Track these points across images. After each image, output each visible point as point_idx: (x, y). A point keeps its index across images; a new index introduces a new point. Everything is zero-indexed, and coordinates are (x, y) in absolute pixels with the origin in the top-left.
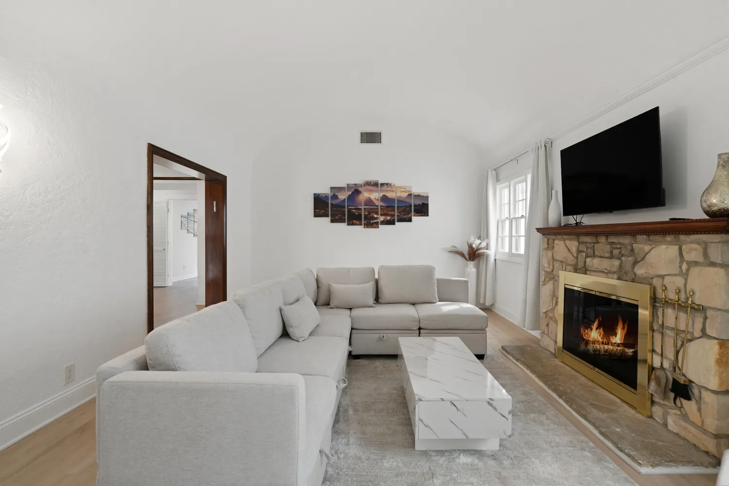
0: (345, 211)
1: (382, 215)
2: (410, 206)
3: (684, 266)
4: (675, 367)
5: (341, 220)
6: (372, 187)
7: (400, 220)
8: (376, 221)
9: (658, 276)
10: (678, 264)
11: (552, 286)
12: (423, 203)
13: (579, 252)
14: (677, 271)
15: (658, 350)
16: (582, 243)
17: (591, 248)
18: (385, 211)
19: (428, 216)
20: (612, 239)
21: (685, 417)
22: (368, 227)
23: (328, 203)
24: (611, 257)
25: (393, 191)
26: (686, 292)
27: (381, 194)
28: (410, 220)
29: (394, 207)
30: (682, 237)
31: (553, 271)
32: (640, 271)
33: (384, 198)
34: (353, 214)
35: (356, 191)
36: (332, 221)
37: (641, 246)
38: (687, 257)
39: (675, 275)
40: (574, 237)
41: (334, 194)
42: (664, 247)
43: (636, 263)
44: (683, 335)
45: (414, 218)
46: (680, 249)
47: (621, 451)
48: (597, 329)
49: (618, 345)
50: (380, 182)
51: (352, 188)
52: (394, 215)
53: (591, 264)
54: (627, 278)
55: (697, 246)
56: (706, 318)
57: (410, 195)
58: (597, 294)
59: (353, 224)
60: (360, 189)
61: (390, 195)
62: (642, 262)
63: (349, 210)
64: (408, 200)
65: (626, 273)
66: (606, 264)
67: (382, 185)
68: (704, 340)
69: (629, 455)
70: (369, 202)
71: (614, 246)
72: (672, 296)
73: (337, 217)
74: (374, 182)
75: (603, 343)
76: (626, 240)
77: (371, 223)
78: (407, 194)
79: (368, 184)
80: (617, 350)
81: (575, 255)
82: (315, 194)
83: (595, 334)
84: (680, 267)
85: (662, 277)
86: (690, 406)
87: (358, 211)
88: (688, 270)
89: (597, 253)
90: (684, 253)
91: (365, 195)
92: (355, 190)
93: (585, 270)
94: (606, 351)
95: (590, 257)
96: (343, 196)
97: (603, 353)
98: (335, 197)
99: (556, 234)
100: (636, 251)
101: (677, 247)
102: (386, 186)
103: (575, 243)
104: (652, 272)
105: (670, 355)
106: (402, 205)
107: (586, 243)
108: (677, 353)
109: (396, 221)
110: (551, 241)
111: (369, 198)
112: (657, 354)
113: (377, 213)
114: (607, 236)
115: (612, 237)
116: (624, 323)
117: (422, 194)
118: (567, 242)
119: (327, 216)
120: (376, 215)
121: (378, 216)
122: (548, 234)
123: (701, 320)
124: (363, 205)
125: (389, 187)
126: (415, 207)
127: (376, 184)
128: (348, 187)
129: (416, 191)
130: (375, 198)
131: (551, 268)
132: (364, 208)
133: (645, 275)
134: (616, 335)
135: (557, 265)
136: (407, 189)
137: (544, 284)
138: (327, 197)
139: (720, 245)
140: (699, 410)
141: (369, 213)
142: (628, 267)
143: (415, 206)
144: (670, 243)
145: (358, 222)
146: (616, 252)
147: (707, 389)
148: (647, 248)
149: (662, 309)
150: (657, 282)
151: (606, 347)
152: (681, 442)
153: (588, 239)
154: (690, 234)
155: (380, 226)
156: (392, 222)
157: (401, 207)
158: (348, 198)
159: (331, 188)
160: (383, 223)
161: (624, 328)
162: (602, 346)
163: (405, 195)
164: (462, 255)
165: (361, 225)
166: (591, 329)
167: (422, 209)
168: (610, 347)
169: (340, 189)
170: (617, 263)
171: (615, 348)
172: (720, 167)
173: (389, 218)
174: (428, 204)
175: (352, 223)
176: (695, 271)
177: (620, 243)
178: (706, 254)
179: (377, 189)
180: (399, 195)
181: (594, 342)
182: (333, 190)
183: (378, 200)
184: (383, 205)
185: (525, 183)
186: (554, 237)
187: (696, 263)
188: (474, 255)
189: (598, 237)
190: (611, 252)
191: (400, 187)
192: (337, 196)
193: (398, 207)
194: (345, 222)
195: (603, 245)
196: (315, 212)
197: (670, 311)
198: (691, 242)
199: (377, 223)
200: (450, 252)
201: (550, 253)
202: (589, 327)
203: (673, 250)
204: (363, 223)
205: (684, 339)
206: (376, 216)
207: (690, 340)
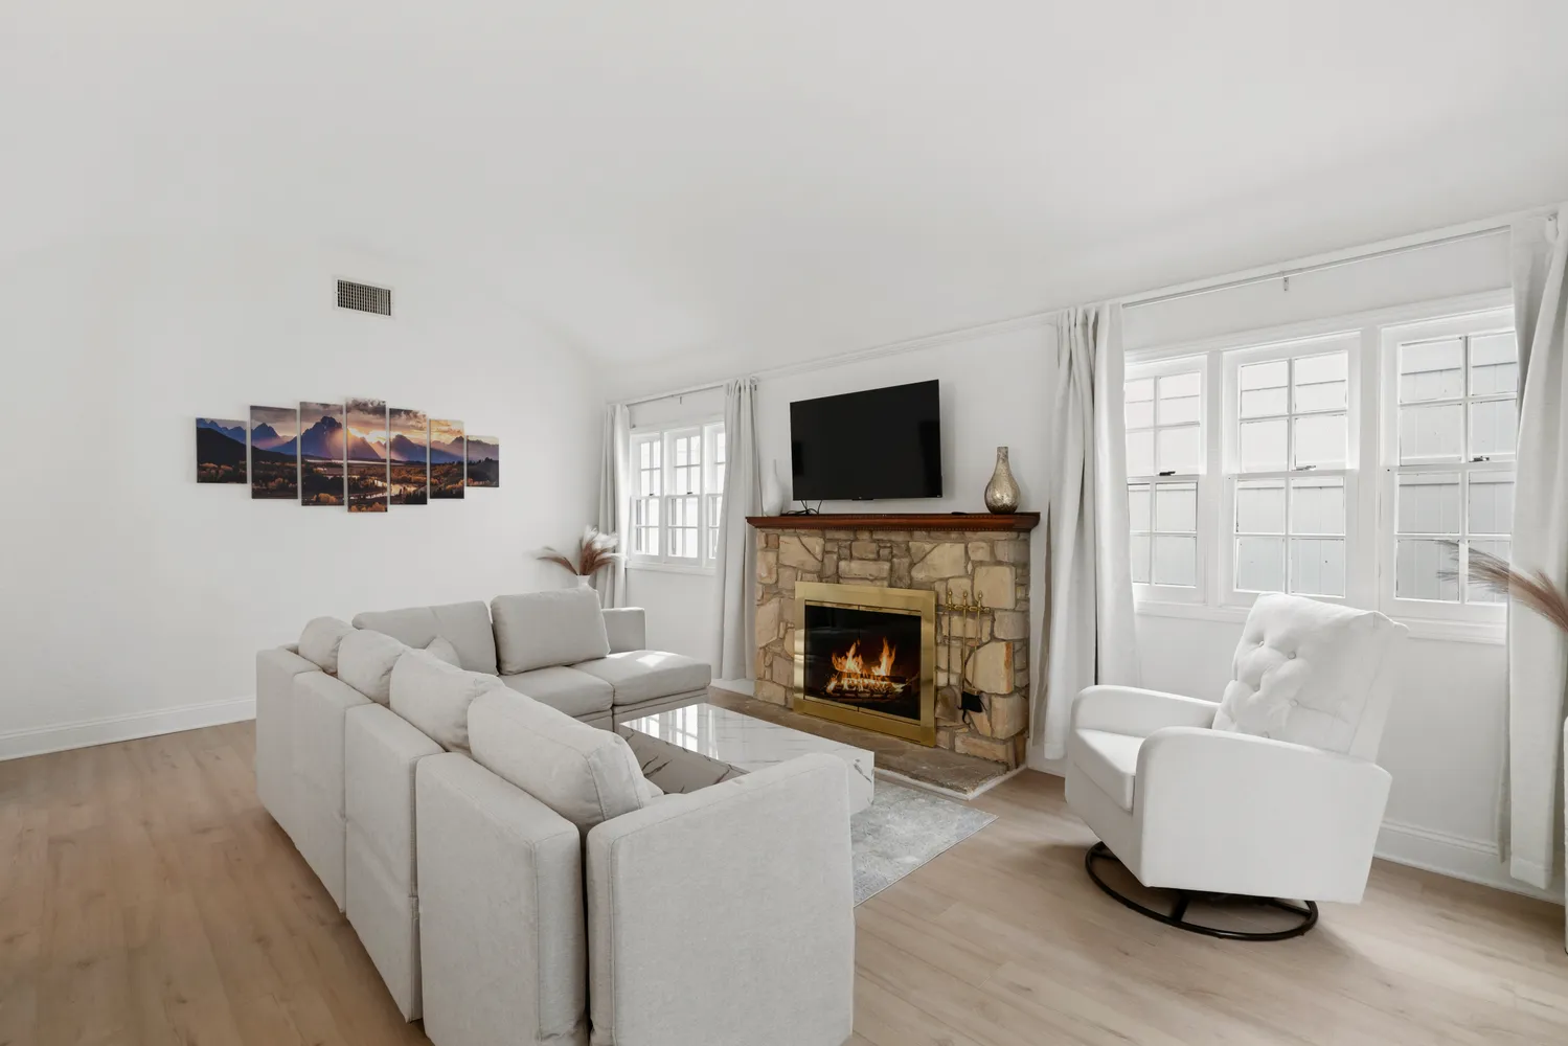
0: (296, 469)
1: (393, 481)
2: (461, 464)
3: (970, 567)
4: (963, 680)
5: (286, 492)
6: (371, 416)
7: (437, 495)
8: (380, 495)
9: (941, 580)
10: (963, 565)
11: (777, 605)
12: (487, 459)
13: (825, 552)
14: (962, 573)
15: (944, 665)
16: (831, 540)
17: (845, 547)
18: (404, 474)
19: (497, 486)
20: (879, 536)
21: (975, 733)
22: (360, 510)
23: (244, 447)
24: (878, 558)
25: (421, 429)
26: (973, 595)
27: (394, 435)
28: (460, 495)
29: (425, 464)
30: (968, 534)
31: (777, 582)
32: (919, 574)
33: (400, 444)
34: (320, 478)
35: (326, 423)
36: (256, 494)
37: (918, 544)
38: (973, 557)
39: (960, 577)
40: (816, 531)
41: (264, 425)
42: (948, 545)
43: (912, 565)
44: (970, 643)
45: (467, 490)
46: (966, 548)
47: (942, 785)
48: (854, 657)
49: (883, 679)
50: (390, 405)
51: (316, 412)
52: (425, 484)
53: (847, 569)
54: (902, 585)
55: (984, 544)
56: (994, 620)
57: (460, 440)
58: (862, 609)
59: (318, 502)
60: (338, 418)
61: (415, 437)
62: (921, 564)
63: (307, 469)
64: (454, 451)
65: (900, 579)
66: (871, 568)
67: (395, 412)
68: (993, 645)
69: (951, 787)
70: (362, 450)
71: (882, 545)
72: (957, 601)
73: (272, 485)
74: (376, 404)
75: (862, 676)
76: (899, 537)
77: (365, 498)
78: (453, 438)
79: (359, 407)
80: (881, 685)
81: (819, 557)
82: (199, 421)
83: (851, 664)
84: (966, 567)
85: (947, 579)
86: (979, 719)
87: (335, 471)
88: (974, 570)
89: (854, 554)
90: (970, 552)
91: (352, 433)
92: (325, 419)
93: (837, 578)
94: (866, 687)
95: (845, 559)
96: (289, 432)
97: (862, 689)
98: (264, 432)
99: (783, 527)
100: (913, 551)
101: (963, 546)
102: (404, 416)
103: (821, 541)
104: (935, 575)
105: (957, 668)
106: (442, 461)
107: (838, 540)
108: (965, 664)
109: (428, 495)
110: (772, 538)
111: (363, 440)
112: (943, 670)
113: (382, 478)
114: (871, 532)
115: (880, 532)
116: (891, 648)
117: (484, 440)
118: (805, 540)
119: (242, 479)
120: (382, 481)
121: (386, 485)
122: (765, 527)
123: (989, 623)
124: (345, 457)
125: (411, 419)
126: (471, 467)
127: (379, 410)
128: (302, 411)
129: (472, 432)
130: (379, 443)
131: (774, 576)
132: (349, 465)
133: (925, 580)
134: (879, 664)
135: (786, 574)
136: (454, 427)
137: (762, 605)
138: (239, 430)
139: (1006, 543)
140: (990, 720)
141: (363, 477)
142: (903, 571)
143: (469, 464)
144: (955, 541)
145: (333, 498)
146: (885, 552)
147: (997, 695)
148: (928, 547)
149: (947, 618)
150: (940, 587)
151: (866, 681)
152: (974, 760)
153: (841, 535)
154: (977, 531)
155: (390, 507)
156: (420, 500)
157: (439, 465)
158: (302, 438)
159: (253, 408)
160: (397, 500)
161: (890, 655)
162: (860, 680)
163: (448, 439)
164: (565, 563)
165: (342, 504)
166: (846, 658)
167: (485, 472)
168: (872, 682)
169: (282, 413)
170: (886, 566)
171: (879, 683)
172: (1001, 461)
173: (411, 489)
174: (497, 462)
175: (318, 499)
176: (981, 571)
177: (890, 541)
178: (992, 552)
179: (381, 421)
180: (435, 437)
181: (849, 676)
182: (262, 414)
183: (385, 446)
184: (397, 459)
185: (699, 438)
186: (779, 531)
187: (981, 563)
188: (591, 562)
189: (858, 532)
190: (878, 552)
191: (438, 422)
192: (271, 429)
193: (431, 465)
194: (295, 497)
195: (865, 542)
196: (200, 468)
197: (955, 619)
198: (977, 541)
199: (383, 501)
200: (545, 558)
201: (771, 556)
202: (843, 654)
203: (959, 549)
204: (346, 499)
205: (971, 648)
206: (380, 484)
207: (978, 647)
